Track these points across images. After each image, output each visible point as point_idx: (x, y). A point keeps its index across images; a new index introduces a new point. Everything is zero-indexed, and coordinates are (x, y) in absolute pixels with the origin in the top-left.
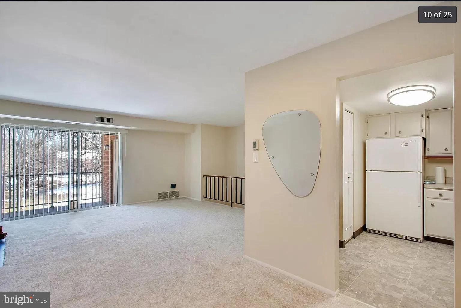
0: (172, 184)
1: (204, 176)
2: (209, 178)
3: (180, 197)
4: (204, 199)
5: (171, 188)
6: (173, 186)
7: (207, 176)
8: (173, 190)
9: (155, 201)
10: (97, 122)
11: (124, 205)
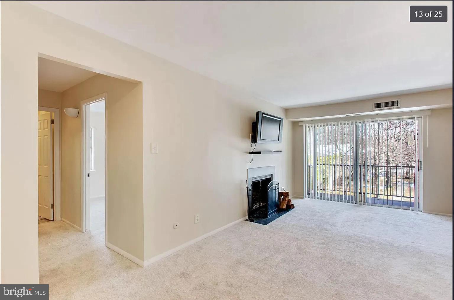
10: (376, 109)
11: (425, 212)
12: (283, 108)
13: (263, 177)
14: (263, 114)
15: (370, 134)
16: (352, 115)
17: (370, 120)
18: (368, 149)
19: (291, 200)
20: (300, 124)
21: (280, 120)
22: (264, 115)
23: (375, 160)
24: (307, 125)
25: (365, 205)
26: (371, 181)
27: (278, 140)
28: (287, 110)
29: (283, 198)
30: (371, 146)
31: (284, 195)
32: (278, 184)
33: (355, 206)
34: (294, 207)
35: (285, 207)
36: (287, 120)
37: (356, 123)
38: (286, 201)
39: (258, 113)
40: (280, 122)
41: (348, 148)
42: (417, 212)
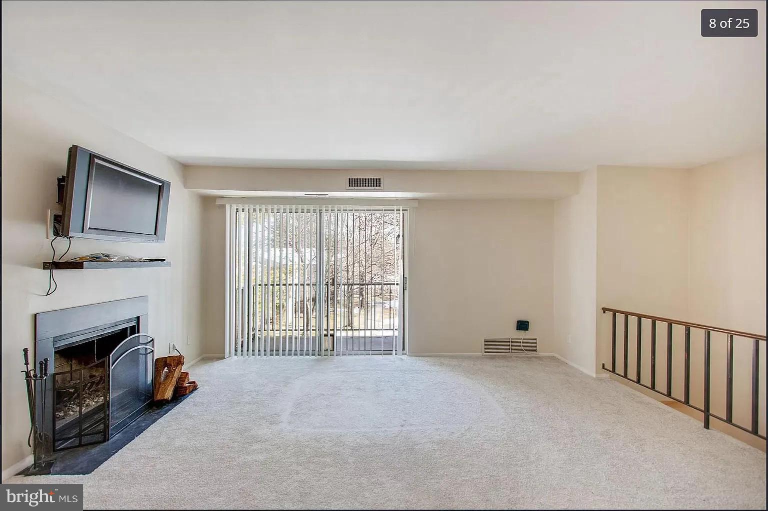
0: (518, 322)
1: (605, 310)
2: (620, 318)
3: (541, 354)
4: (606, 375)
5: (517, 329)
6: (523, 326)
7: (615, 312)
8: (522, 335)
9: (478, 358)
10: (351, 188)
11: (411, 354)
12: (176, 161)
13: (103, 330)
14: (92, 156)
15: (342, 234)
16: (314, 194)
17: (342, 207)
18: (339, 255)
19: (187, 374)
20: (219, 202)
21: (161, 184)
22: (96, 161)
23: (348, 273)
24: (234, 207)
25: (333, 355)
26: (342, 302)
27: (155, 234)
28: (187, 169)
29: (167, 371)
30: (343, 251)
31: (171, 365)
32: (153, 340)
33: (318, 360)
34: (195, 388)
35: (169, 394)
36: (186, 190)
37: (321, 210)
38: (174, 380)
39: (74, 151)
40: (160, 190)
41: (313, 254)
42: (401, 357)
